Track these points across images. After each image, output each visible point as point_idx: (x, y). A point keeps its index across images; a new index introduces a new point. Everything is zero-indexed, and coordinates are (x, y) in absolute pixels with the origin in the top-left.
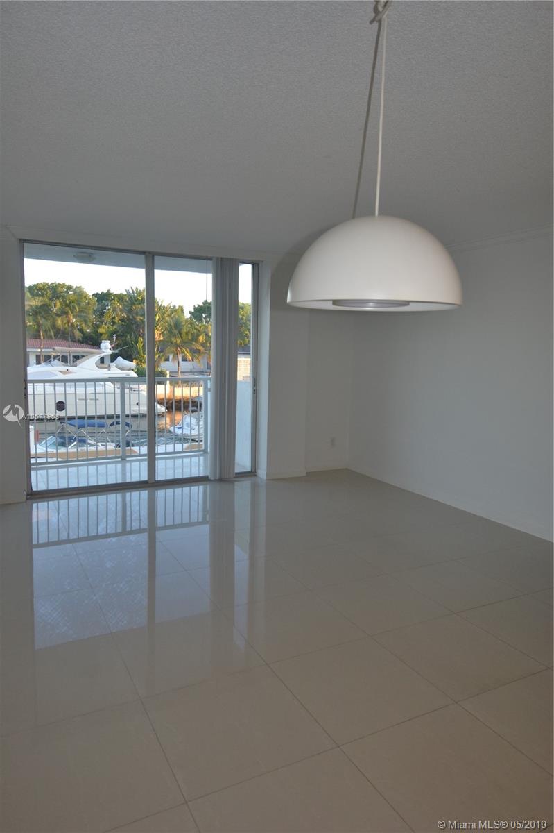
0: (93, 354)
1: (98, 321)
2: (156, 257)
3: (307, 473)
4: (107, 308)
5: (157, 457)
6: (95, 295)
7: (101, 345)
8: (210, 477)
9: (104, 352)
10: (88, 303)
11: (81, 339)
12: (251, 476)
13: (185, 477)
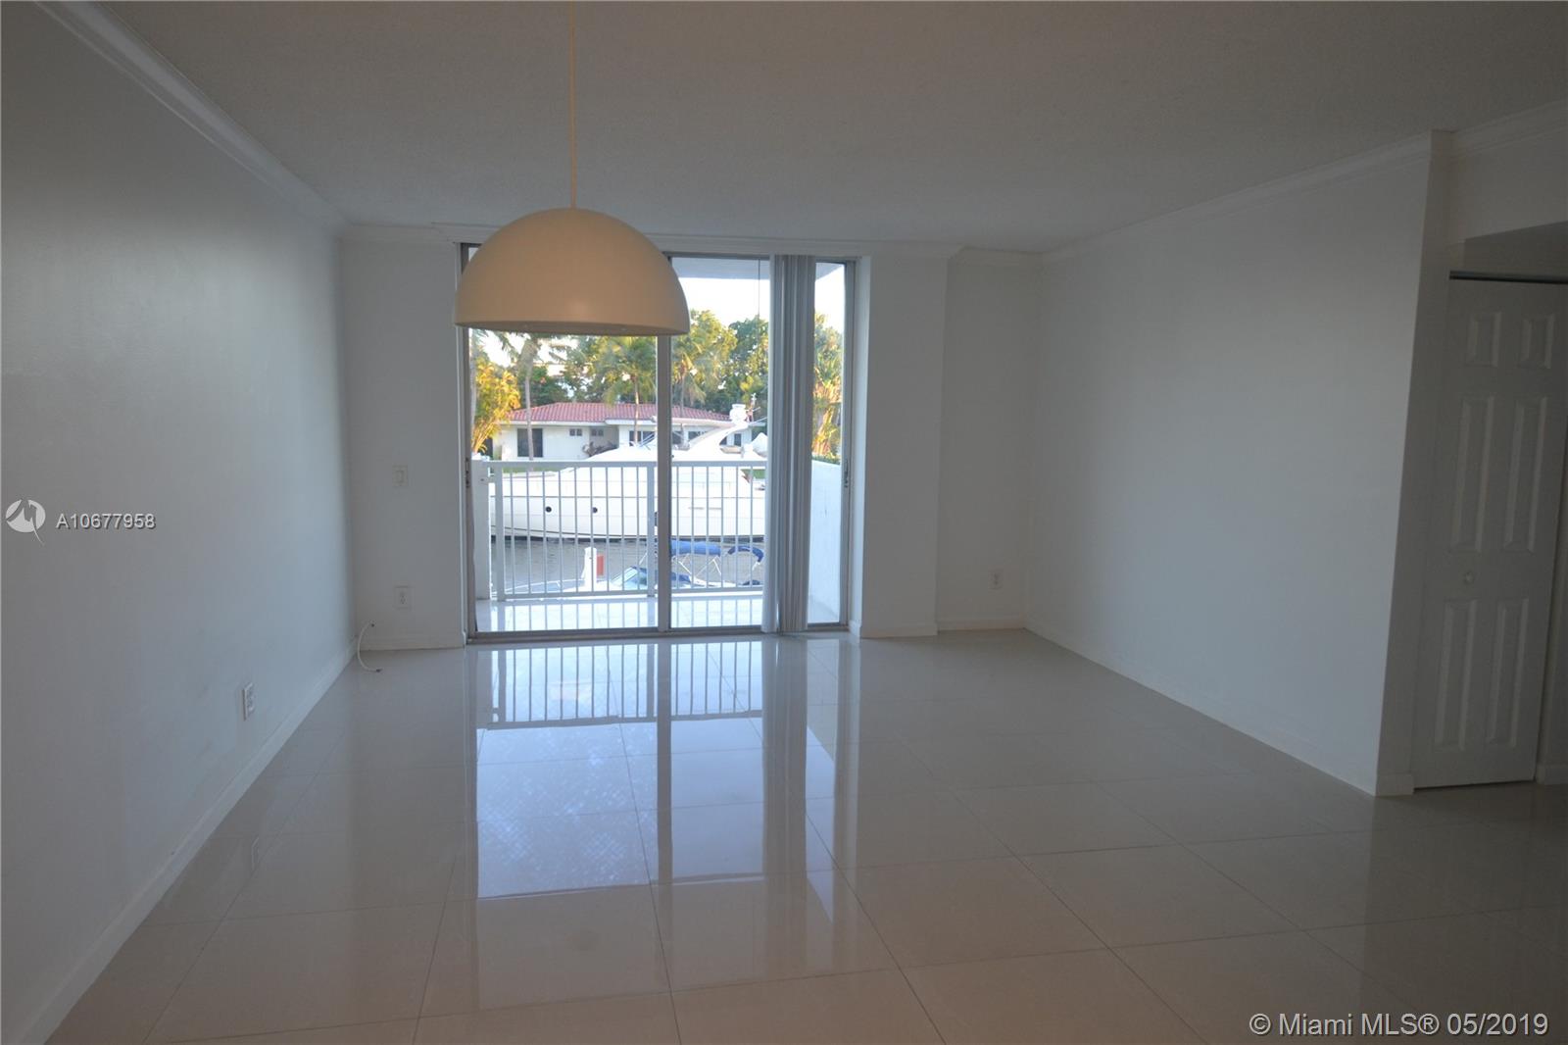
0: (716, 428)
1: (739, 370)
2: (675, 260)
3: (939, 632)
4: (754, 347)
5: (673, 595)
6: (734, 326)
7: (731, 412)
8: (763, 629)
9: (734, 425)
10: (723, 340)
11: (703, 401)
12: (839, 630)
13: (725, 625)
